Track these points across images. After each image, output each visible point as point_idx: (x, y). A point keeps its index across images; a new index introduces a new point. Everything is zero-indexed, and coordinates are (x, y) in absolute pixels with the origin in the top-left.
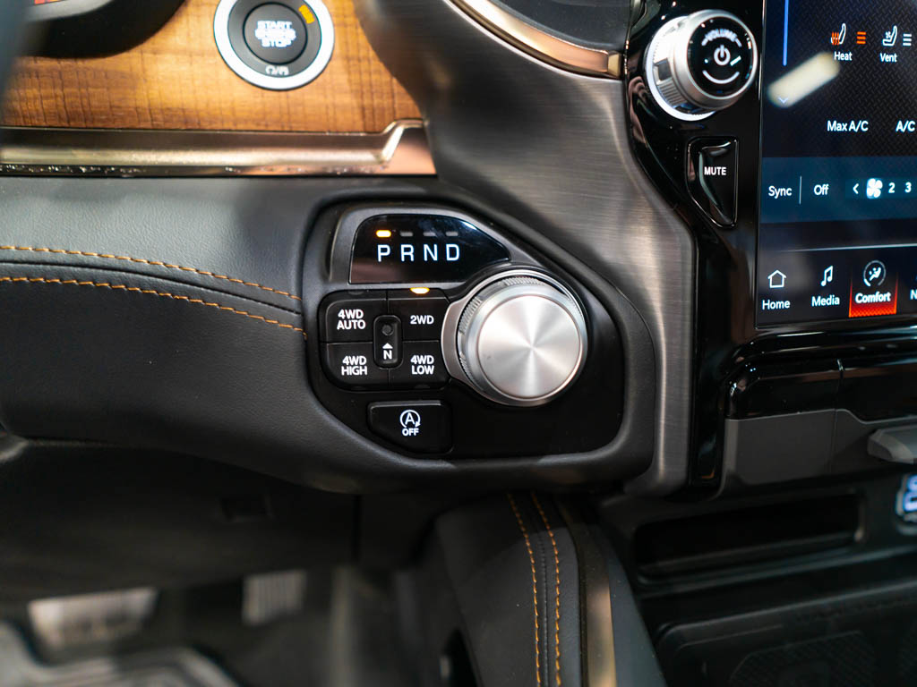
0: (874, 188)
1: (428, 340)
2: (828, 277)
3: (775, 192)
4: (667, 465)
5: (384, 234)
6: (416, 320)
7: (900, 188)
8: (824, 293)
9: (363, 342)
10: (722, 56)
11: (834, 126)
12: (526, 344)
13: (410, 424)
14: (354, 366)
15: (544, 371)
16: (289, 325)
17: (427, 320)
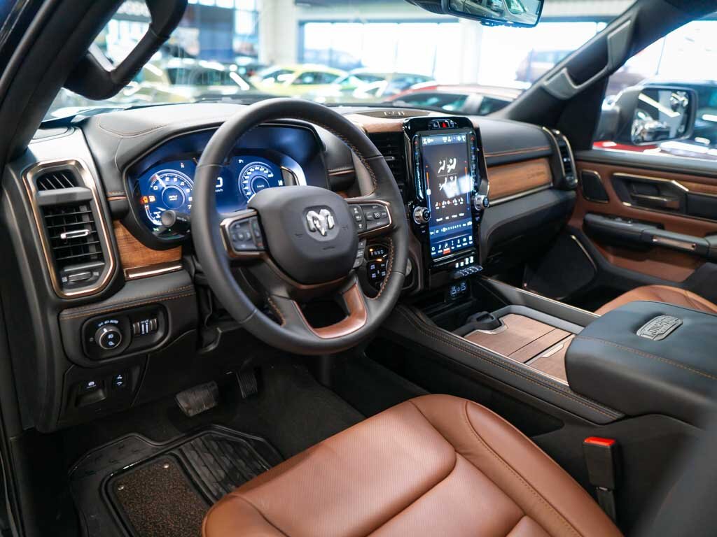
0: (444, 230)
2: (440, 247)
3: (431, 233)
4: (420, 286)
5: (371, 250)
7: (448, 229)
8: (440, 250)
9: (375, 271)
10: (427, 215)
11: (438, 220)
14: (374, 276)
17: (383, 265)
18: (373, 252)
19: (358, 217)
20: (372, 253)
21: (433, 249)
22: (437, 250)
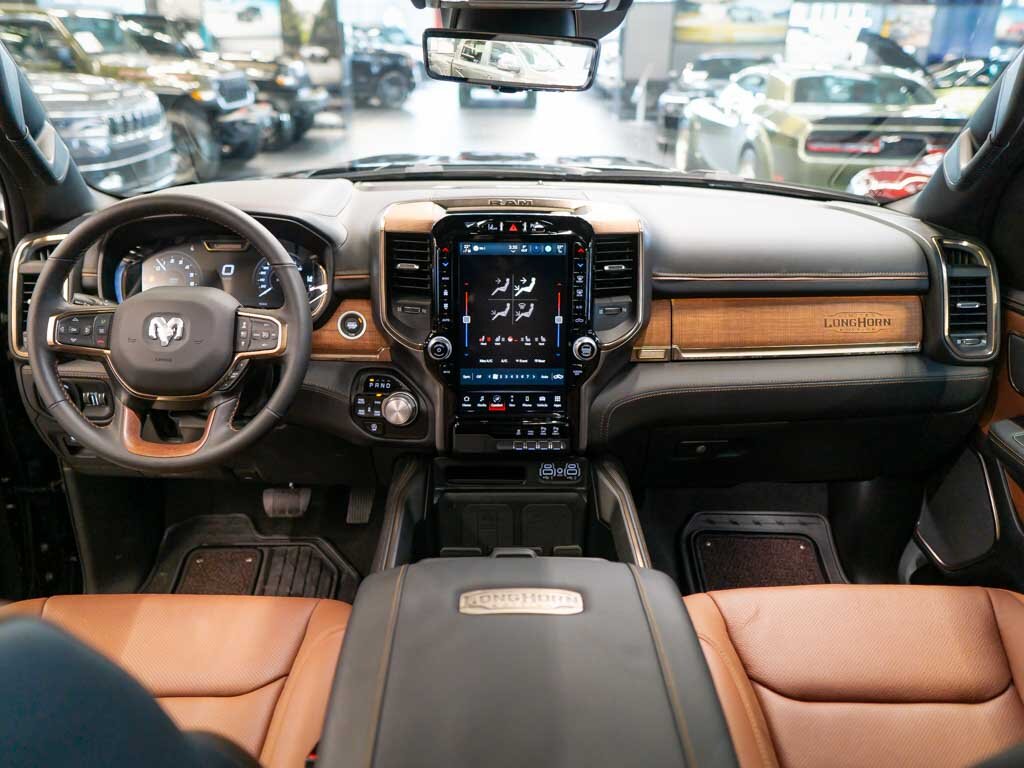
0: (495, 377)
1: (379, 407)
2: (482, 398)
3: (465, 377)
4: (439, 444)
5: (372, 380)
6: (376, 402)
7: (504, 377)
8: (481, 403)
9: (364, 407)
10: (439, 350)
11: (482, 361)
12: (396, 409)
13: (374, 428)
14: (361, 412)
15: (397, 417)
16: (347, 401)
17: (379, 403)
18: (374, 383)
19: (242, 333)
20: (371, 384)
21: (467, 398)
22: (475, 400)
